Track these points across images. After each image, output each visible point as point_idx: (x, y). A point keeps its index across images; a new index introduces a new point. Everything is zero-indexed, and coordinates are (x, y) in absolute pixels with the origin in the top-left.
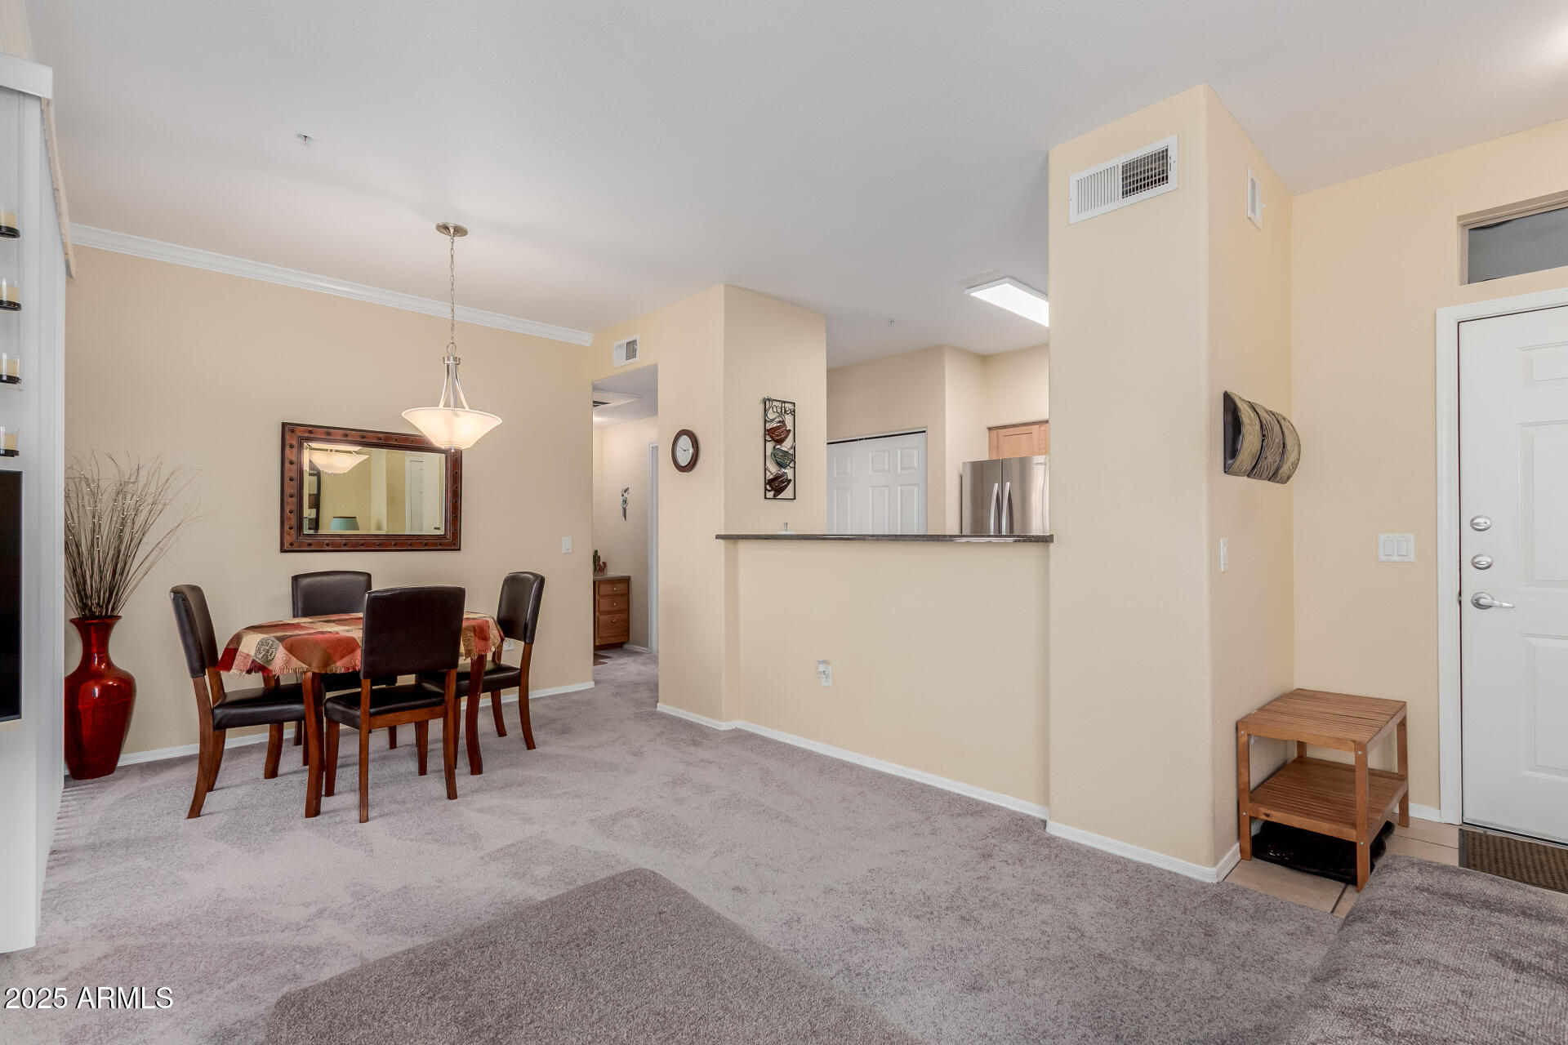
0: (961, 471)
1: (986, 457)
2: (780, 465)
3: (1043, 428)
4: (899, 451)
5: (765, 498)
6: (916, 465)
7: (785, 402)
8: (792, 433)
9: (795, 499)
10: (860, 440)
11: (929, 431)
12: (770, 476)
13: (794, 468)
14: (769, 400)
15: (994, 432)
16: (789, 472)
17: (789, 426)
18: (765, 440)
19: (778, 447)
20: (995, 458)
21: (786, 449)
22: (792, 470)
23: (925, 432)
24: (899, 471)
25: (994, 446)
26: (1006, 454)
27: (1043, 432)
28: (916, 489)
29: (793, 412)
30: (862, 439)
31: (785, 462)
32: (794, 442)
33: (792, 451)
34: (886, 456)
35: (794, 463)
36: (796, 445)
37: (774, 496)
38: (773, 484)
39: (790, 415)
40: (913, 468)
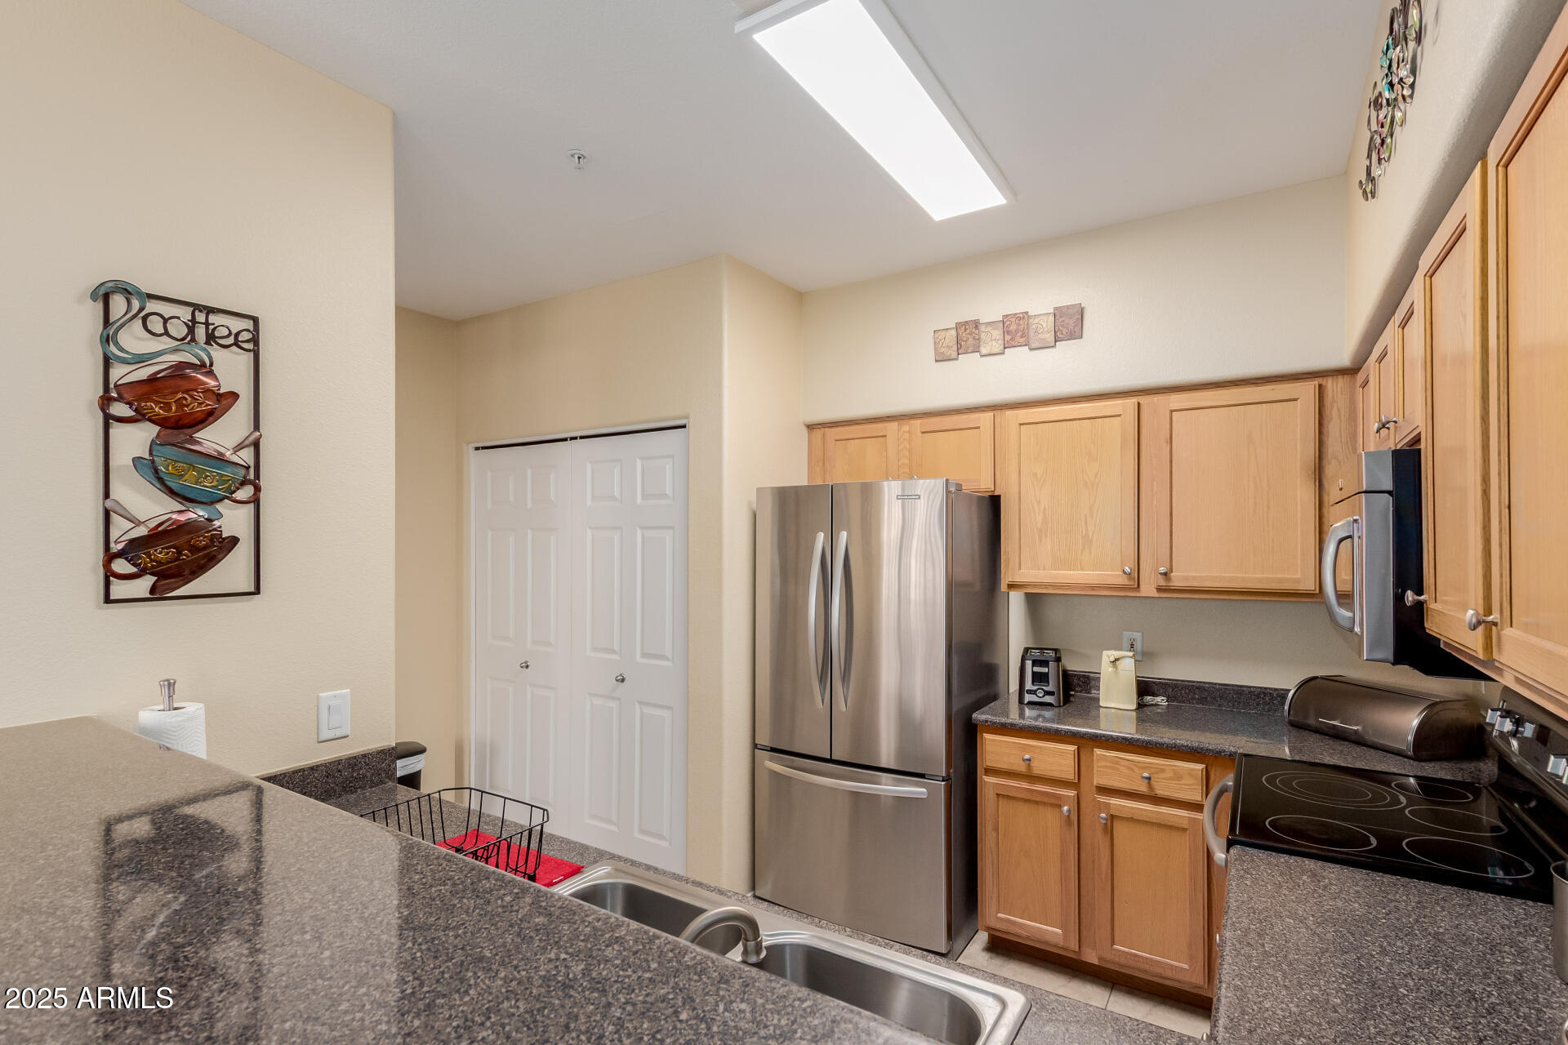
0: (754, 506)
1: (802, 480)
2: (187, 497)
3: (906, 428)
4: (639, 463)
5: (108, 600)
6: (669, 491)
7: (210, 310)
8: (243, 402)
9: (257, 591)
10: (572, 439)
11: (694, 426)
12: (123, 532)
13: (256, 504)
14: (127, 291)
15: (818, 433)
16: (233, 519)
17: (234, 382)
18: (108, 419)
19: (173, 440)
20: (819, 483)
21: (215, 450)
22: (245, 510)
23: (684, 427)
24: (639, 500)
25: (818, 459)
26: (838, 476)
27: (907, 436)
28: (669, 536)
29: (252, 342)
30: (576, 438)
31: (203, 486)
32: (257, 427)
33: (246, 456)
34: (617, 471)
35: (257, 489)
36: (261, 435)
37: (153, 590)
38: (149, 555)
39: (234, 348)
40: (664, 496)
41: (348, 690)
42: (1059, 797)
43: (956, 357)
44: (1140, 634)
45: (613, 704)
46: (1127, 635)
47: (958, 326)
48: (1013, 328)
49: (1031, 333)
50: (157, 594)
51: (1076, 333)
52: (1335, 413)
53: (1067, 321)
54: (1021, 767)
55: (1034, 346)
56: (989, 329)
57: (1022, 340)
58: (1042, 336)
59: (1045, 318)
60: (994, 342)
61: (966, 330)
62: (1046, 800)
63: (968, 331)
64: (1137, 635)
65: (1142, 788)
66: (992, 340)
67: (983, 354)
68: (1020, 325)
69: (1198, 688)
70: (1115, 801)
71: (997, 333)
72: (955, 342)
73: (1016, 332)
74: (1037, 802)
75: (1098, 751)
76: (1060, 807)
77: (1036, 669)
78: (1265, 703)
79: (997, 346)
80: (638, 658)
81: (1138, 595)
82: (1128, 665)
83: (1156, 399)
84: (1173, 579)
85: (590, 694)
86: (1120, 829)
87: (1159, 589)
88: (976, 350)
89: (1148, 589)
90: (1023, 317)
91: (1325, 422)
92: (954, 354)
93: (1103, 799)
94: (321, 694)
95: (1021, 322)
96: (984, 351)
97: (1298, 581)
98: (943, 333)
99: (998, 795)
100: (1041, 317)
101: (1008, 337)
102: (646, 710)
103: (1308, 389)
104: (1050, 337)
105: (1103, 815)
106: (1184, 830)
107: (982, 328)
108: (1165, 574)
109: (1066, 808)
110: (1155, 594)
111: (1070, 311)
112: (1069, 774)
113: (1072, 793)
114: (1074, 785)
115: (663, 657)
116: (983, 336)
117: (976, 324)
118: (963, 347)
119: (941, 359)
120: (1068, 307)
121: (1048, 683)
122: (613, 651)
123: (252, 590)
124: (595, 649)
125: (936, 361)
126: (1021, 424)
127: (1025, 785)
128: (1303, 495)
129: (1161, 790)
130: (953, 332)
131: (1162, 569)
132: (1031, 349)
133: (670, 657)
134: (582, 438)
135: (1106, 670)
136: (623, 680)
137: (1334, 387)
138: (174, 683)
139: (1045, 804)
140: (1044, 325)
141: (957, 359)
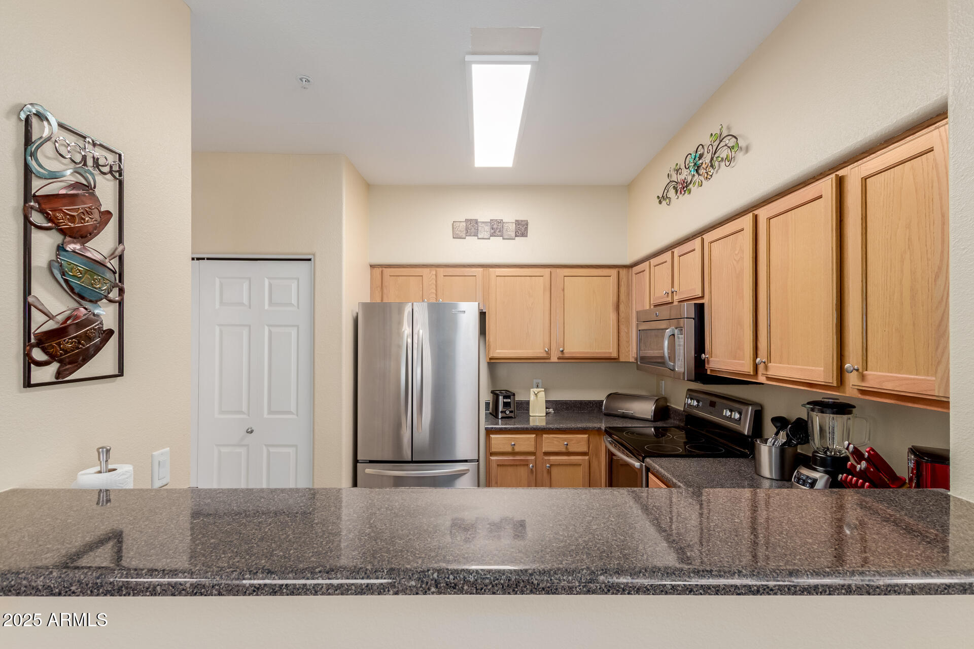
2: (79, 295)
3: (433, 272)
4: (266, 281)
5: (29, 384)
7: (93, 141)
8: (113, 222)
9: (121, 373)
11: (318, 260)
12: (42, 325)
13: (121, 304)
14: (43, 120)
15: (379, 271)
16: (106, 314)
17: (108, 202)
18: (27, 225)
19: (71, 247)
21: (98, 257)
22: (114, 308)
23: (310, 260)
24: (266, 307)
25: (377, 286)
26: (391, 297)
27: (434, 277)
28: (294, 332)
29: (118, 174)
30: (203, 259)
31: (93, 287)
32: (121, 240)
33: (115, 263)
34: (246, 286)
35: (121, 291)
36: (124, 248)
37: (59, 374)
38: (59, 344)
39: (109, 176)
40: (291, 304)
41: (169, 448)
42: (527, 460)
43: (464, 237)
44: (541, 380)
45: (243, 450)
46: (535, 381)
47: (467, 221)
48: (495, 226)
49: (504, 230)
50: (60, 378)
51: (524, 234)
52: (623, 283)
53: (521, 227)
54: (509, 449)
55: (505, 237)
56: (483, 225)
57: (499, 233)
58: (509, 233)
59: (511, 224)
60: (485, 233)
61: (470, 224)
62: (522, 463)
63: (472, 225)
64: (540, 381)
65: (564, 450)
66: (485, 231)
67: (479, 237)
68: (498, 225)
69: (566, 403)
70: (552, 458)
71: (487, 228)
72: (465, 229)
73: (496, 229)
74: (517, 465)
75: (545, 436)
76: (527, 465)
77: (505, 400)
78: (591, 407)
79: (487, 235)
80: (266, 416)
81: (550, 361)
82: (542, 395)
83: (558, 270)
84: (565, 353)
85: (217, 445)
86: (555, 471)
87: (559, 358)
88: (476, 235)
89: (554, 359)
90: (501, 222)
91: (620, 287)
92: (464, 236)
93: (546, 458)
94: (154, 453)
95: (499, 224)
96: (480, 236)
97: (611, 353)
98: (458, 223)
99: (498, 465)
100: (509, 224)
101: (493, 231)
102: (272, 450)
103: (614, 272)
104: (513, 234)
105: (548, 465)
106: (580, 465)
107: (480, 224)
108: (562, 351)
109: (531, 465)
110: (557, 361)
111: (523, 223)
112: (532, 449)
113: (533, 458)
114: (533, 454)
115: (290, 413)
116: (480, 228)
117: (476, 222)
118: (469, 233)
119: (457, 237)
120: (522, 221)
121: (510, 407)
122: (241, 412)
123: (117, 373)
124: (222, 412)
125: (454, 238)
126: (497, 276)
127: (511, 458)
128: (613, 316)
129: (571, 449)
130: (464, 224)
131: (561, 349)
132: (503, 239)
133: (295, 412)
134: (208, 259)
135: (532, 398)
136: (252, 432)
137: (623, 272)
138: (110, 449)
139: (520, 465)
140: (511, 228)
141: (465, 238)
